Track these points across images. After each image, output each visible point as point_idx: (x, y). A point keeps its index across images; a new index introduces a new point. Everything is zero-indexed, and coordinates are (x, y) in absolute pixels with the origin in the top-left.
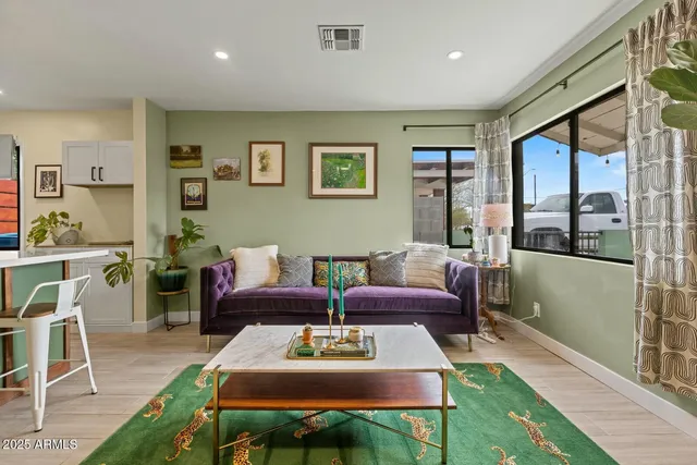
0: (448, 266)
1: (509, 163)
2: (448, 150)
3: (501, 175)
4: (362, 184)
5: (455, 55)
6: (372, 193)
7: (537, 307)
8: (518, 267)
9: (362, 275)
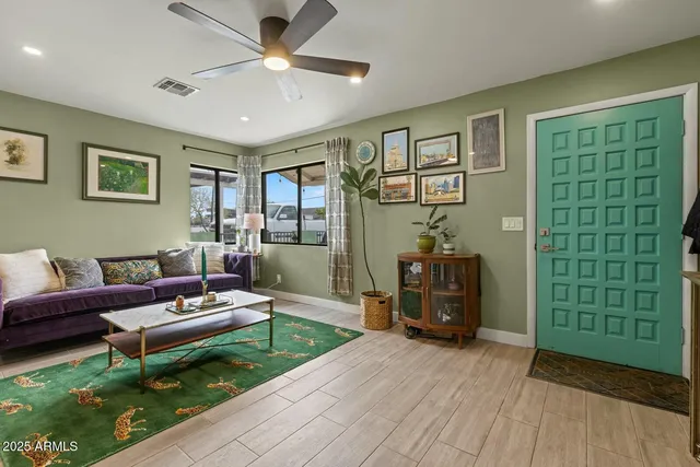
0: (226, 257)
1: (260, 186)
2: (217, 171)
3: (255, 194)
4: (145, 190)
5: (245, 119)
6: (154, 198)
7: (279, 277)
8: (266, 255)
9: (157, 270)
